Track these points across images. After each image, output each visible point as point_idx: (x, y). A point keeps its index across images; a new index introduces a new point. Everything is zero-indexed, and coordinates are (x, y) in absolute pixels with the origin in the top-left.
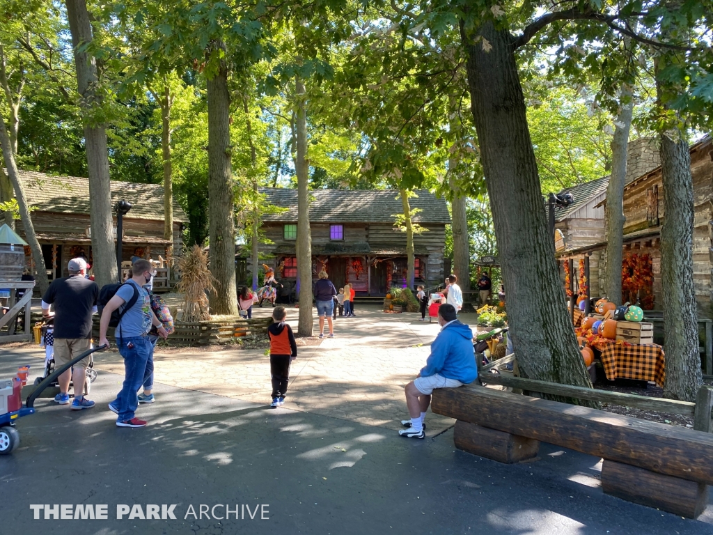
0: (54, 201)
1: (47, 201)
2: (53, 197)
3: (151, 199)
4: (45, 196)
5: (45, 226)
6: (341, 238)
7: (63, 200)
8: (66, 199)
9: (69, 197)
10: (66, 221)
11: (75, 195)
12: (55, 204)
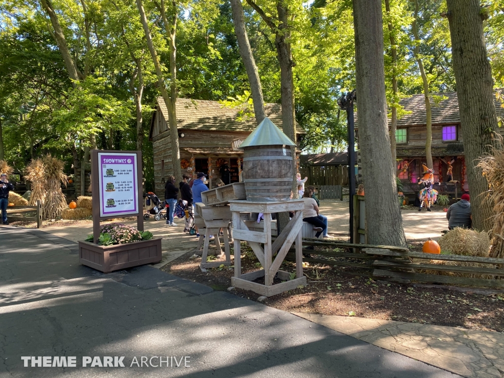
0: (201, 121)
1: (196, 121)
2: (200, 118)
3: (271, 115)
4: (194, 117)
5: (197, 143)
6: (454, 139)
7: (207, 120)
8: (209, 119)
9: (211, 117)
10: (211, 137)
11: (215, 116)
12: (203, 123)
